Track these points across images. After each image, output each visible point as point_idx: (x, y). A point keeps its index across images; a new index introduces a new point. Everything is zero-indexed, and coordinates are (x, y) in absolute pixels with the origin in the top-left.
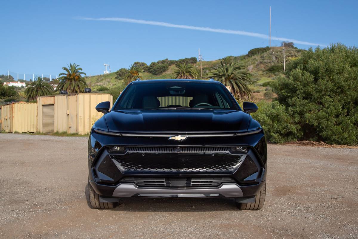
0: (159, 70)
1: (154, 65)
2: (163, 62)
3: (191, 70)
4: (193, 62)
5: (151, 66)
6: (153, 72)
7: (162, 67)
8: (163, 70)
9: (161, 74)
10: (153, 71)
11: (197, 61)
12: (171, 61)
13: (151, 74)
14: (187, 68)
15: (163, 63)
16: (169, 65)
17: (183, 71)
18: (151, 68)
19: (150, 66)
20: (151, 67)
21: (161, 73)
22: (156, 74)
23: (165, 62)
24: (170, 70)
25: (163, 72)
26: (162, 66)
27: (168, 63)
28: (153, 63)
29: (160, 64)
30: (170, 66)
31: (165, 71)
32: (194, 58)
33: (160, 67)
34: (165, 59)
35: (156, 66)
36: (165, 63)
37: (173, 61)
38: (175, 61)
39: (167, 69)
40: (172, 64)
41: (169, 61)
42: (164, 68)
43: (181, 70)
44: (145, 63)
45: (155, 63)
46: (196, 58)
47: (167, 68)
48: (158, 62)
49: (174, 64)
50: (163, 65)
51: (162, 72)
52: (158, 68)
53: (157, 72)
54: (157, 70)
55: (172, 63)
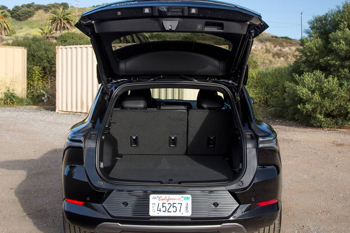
0: (23, 15)
1: (18, 9)
2: (29, 6)
3: (69, 17)
4: (64, 7)
5: (15, 11)
6: (17, 17)
7: (27, 12)
8: (29, 16)
9: (27, 20)
10: (17, 16)
11: (69, 7)
12: (38, 5)
13: (14, 20)
14: (65, 14)
15: (29, 8)
16: (36, 10)
17: (60, 17)
18: (14, 13)
19: (13, 9)
20: (14, 12)
21: (26, 18)
22: (20, 19)
23: (30, 6)
24: (37, 16)
25: (29, 17)
26: (27, 11)
27: (35, 7)
28: (17, 7)
29: (26, 9)
30: (36, 12)
31: (31, 16)
32: (66, 3)
33: (25, 11)
34: (31, 3)
35: (20, 11)
36: (31, 7)
37: (41, 5)
38: (43, 5)
39: (34, 15)
40: (39, 9)
41: (35, 5)
42: (29, 13)
43: (57, 16)
44: (6, 6)
45: (19, 7)
46: (68, 4)
47: (34, 13)
48: (22, 6)
49: (41, 9)
50: (28, 10)
51: (27, 17)
52: (22, 13)
53: (22, 18)
54: (22, 15)
55: (39, 7)
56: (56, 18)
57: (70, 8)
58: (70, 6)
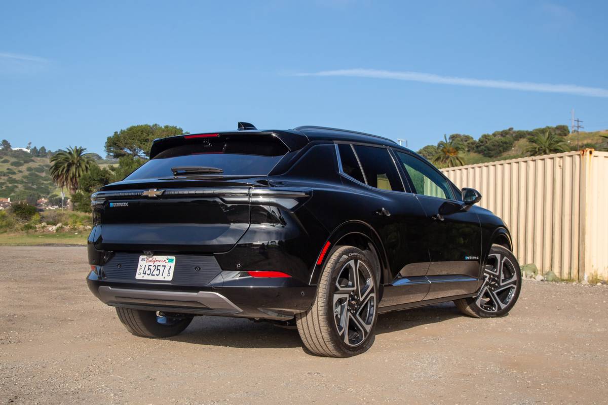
0: (495, 148)
1: (487, 140)
2: (504, 134)
3: (560, 146)
4: (562, 133)
5: (482, 142)
6: (485, 152)
7: (501, 144)
8: (504, 149)
9: (500, 156)
10: (485, 150)
11: (569, 132)
12: (518, 131)
13: (480, 156)
14: (552, 142)
15: (504, 137)
16: (516, 140)
17: (544, 148)
18: (481, 146)
19: (479, 140)
20: (481, 144)
21: (499, 153)
22: (490, 155)
23: (507, 134)
24: (516, 148)
25: (504, 152)
26: (502, 142)
27: (514, 135)
28: (485, 136)
29: (499, 138)
30: (516, 142)
31: (506, 149)
32: (564, 126)
33: (498, 142)
34: (508, 128)
35: (490, 141)
36: (508, 136)
37: (523, 132)
38: (527, 132)
39: (512, 147)
40: (521, 137)
41: (514, 132)
42: (505, 145)
43: (539, 146)
44: (471, 135)
45: (488, 136)
46: (567, 127)
47: (512, 144)
48: (494, 135)
49: (524, 138)
50: (503, 139)
51: (500, 151)
52: (494, 146)
53: (492, 153)
54: (493, 147)
55: (520, 135)
56: (536, 148)
57: (571, 133)
58: (571, 130)
